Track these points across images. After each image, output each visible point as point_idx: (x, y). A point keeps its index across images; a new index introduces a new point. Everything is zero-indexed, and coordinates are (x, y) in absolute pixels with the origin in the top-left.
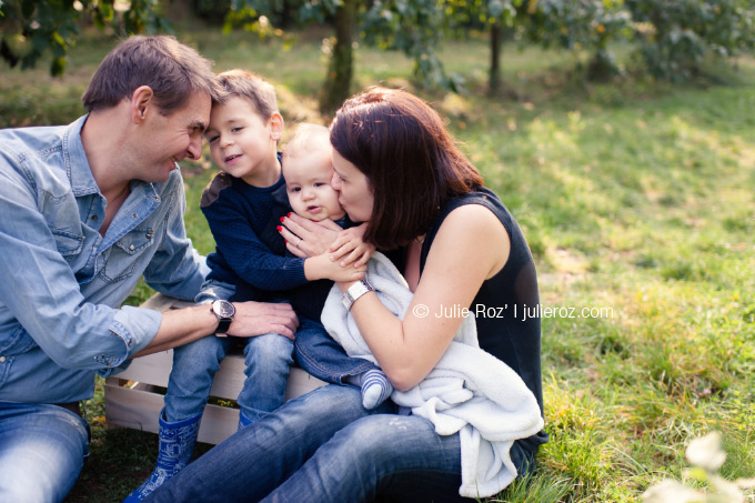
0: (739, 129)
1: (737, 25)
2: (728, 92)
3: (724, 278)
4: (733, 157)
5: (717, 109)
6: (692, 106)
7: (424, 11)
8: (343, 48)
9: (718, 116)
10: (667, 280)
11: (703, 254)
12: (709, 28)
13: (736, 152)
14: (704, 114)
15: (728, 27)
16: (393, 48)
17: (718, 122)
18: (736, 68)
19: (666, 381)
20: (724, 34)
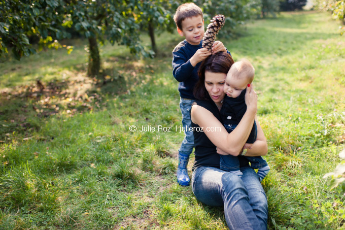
0: (256, 53)
1: (244, 12)
2: (247, 39)
3: (280, 111)
4: (260, 64)
5: (246, 47)
6: (236, 47)
7: (132, 27)
8: (94, 47)
9: (247, 49)
10: (262, 115)
11: (270, 103)
12: (234, 15)
13: (260, 62)
14: (242, 50)
15: (241, 13)
16: (123, 44)
17: (248, 52)
18: (246, 29)
19: (282, 149)
20: (241, 16)
